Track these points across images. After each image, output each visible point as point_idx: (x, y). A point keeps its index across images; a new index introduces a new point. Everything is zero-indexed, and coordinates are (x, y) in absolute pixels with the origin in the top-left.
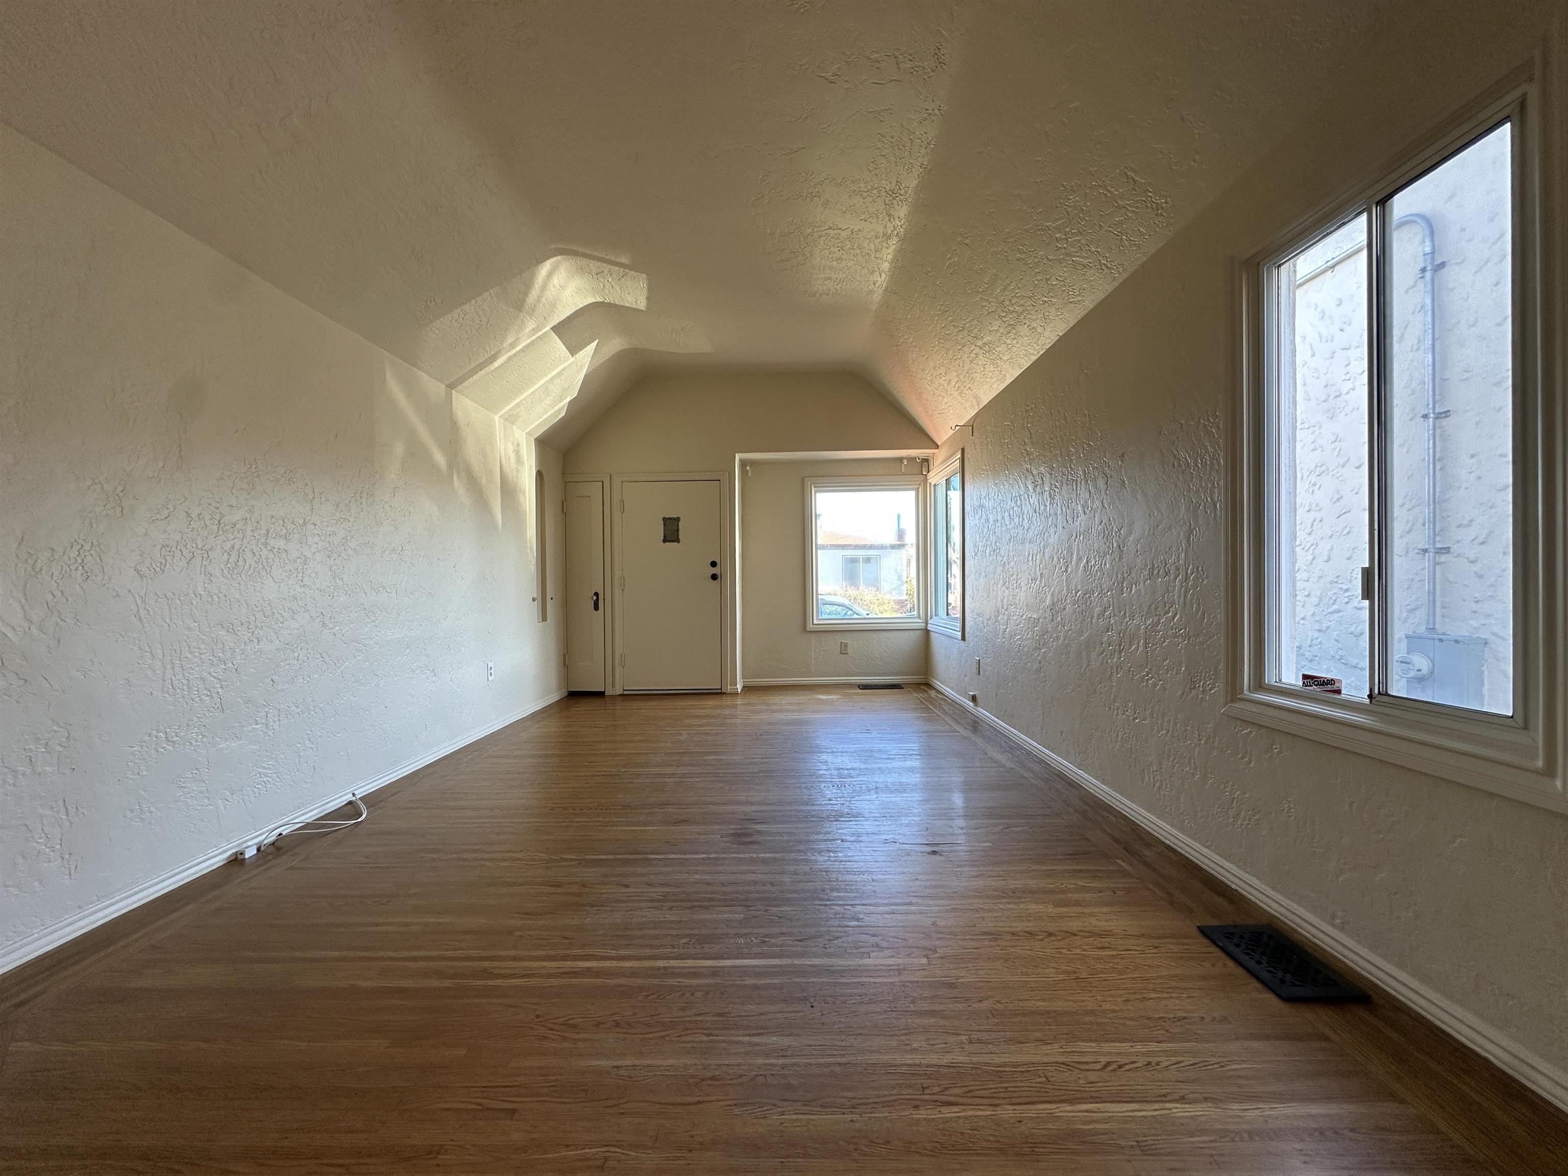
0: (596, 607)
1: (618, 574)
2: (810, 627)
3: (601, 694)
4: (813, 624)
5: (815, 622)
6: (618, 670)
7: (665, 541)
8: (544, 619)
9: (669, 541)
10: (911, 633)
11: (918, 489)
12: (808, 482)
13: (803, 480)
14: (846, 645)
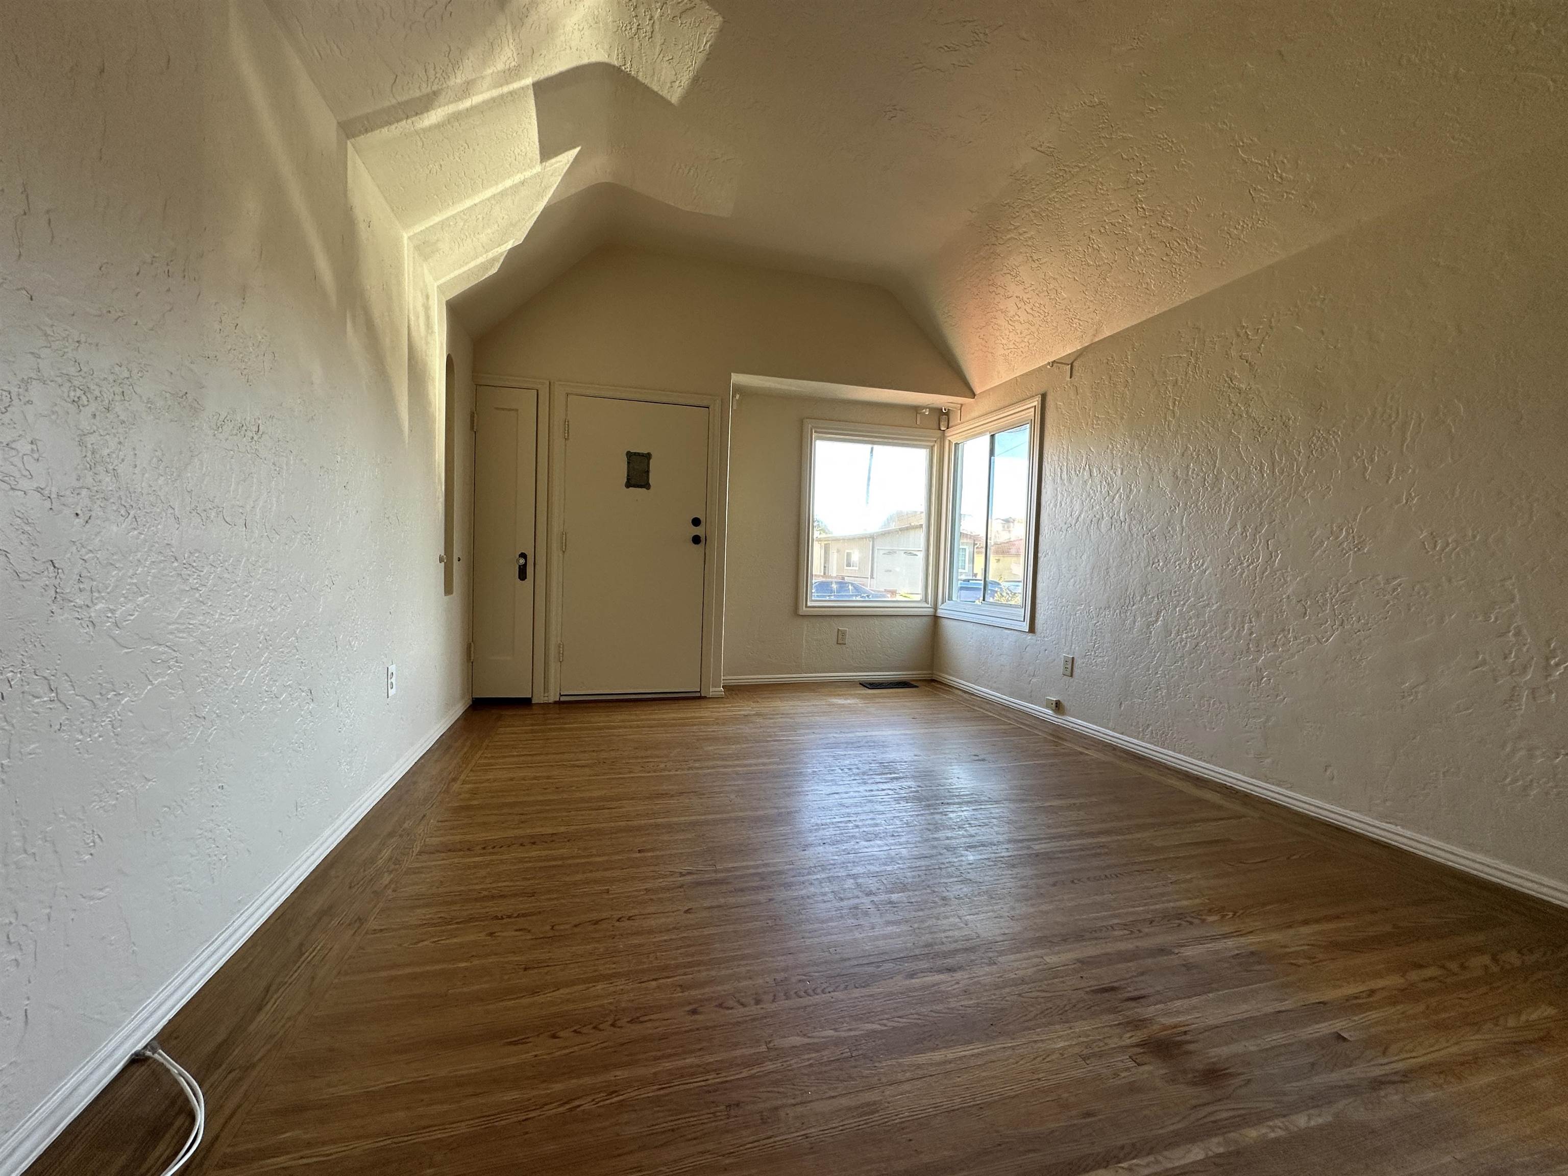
0: (522, 574)
1: (556, 529)
2: (803, 610)
3: (526, 703)
4: (806, 606)
5: (809, 604)
6: (553, 667)
7: (628, 485)
8: (448, 590)
9: (634, 486)
10: (917, 620)
11: (932, 447)
12: (808, 425)
13: (801, 422)
14: (844, 633)
